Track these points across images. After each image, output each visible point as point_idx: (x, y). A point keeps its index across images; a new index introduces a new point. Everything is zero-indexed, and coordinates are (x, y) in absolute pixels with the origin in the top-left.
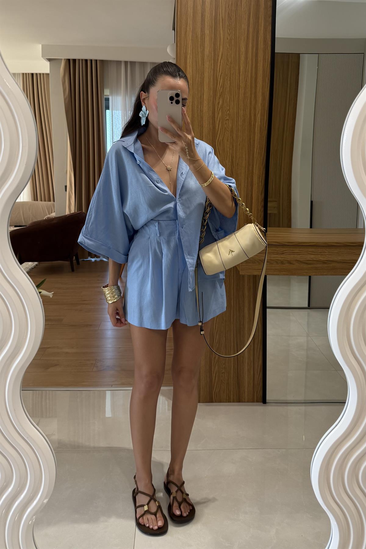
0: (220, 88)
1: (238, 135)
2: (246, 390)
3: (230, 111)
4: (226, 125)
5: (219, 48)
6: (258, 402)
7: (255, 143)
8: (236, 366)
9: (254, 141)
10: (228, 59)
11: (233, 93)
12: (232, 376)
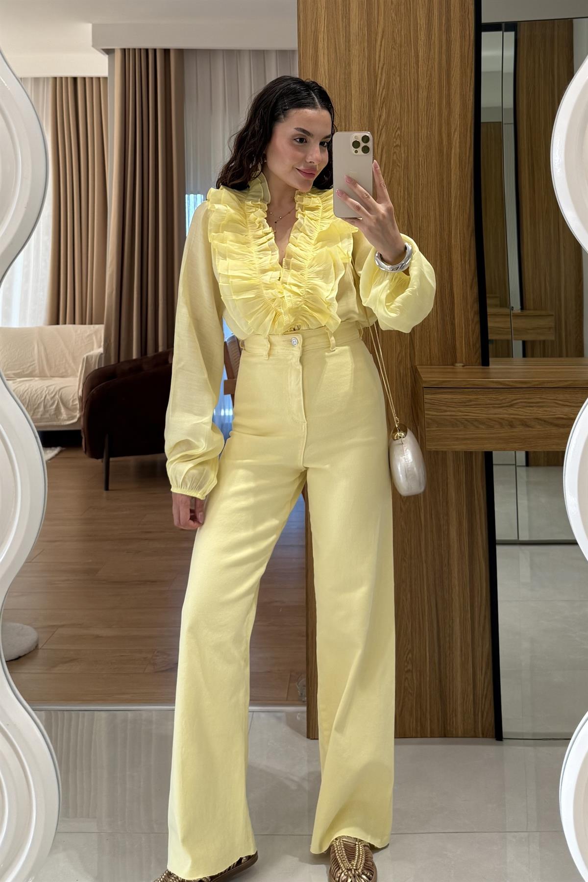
0: (381, 90)
1: (419, 173)
2: (459, 709)
3: (402, 130)
4: (395, 156)
5: (376, 21)
6: (486, 737)
7: (450, 189)
8: (436, 655)
9: (449, 183)
10: (394, 37)
11: (406, 98)
12: (428, 679)
